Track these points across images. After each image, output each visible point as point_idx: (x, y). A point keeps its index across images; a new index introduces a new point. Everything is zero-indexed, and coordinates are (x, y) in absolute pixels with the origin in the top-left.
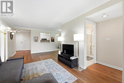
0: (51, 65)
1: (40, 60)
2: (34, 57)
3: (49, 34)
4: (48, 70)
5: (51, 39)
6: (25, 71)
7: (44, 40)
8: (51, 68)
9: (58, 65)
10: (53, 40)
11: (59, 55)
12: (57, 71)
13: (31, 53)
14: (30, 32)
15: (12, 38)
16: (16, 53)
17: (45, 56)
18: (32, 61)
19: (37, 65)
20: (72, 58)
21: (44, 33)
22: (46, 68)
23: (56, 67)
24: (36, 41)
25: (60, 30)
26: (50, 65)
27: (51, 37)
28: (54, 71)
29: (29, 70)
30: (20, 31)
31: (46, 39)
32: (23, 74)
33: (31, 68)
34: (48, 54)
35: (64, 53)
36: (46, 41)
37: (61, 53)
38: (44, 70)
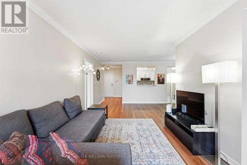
0: (147, 132)
1: (131, 117)
2: (124, 109)
3: (154, 68)
4: (138, 139)
5: (158, 77)
6: (106, 129)
7: (146, 81)
8: (144, 136)
9: (162, 135)
10: (161, 81)
11: (166, 113)
12: (154, 146)
13: (123, 102)
14: (120, 67)
15: (98, 79)
16: (104, 100)
17: (142, 111)
18: (119, 115)
19: (124, 125)
20: (196, 128)
21: (144, 67)
22: (135, 134)
23: (156, 139)
24: (130, 82)
25: (174, 58)
26: (144, 131)
27: (158, 74)
28: (149, 144)
29: (110, 128)
30: (109, 67)
31: (149, 79)
32: (102, 133)
33: (114, 126)
34: (149, 109)
35: (181, 112)
36: (148, 82)
37: (172, 110)
38: (131, 136)
